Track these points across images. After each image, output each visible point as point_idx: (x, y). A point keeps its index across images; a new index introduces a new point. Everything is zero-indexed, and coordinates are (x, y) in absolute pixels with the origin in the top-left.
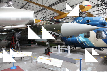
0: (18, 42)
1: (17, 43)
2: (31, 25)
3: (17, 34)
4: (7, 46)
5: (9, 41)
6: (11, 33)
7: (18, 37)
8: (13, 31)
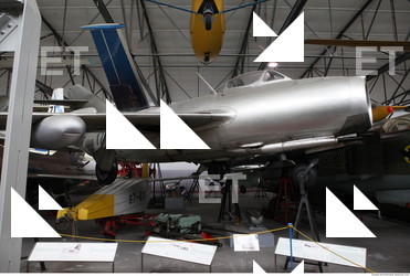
0: (304, 200)
1: (304, 205)
2: (355, 135)
3: (304, 170)
4: (264, 210)
5: (271, 195)
6: (277, 165)
7: (306, 183)
8: (284, 158)
